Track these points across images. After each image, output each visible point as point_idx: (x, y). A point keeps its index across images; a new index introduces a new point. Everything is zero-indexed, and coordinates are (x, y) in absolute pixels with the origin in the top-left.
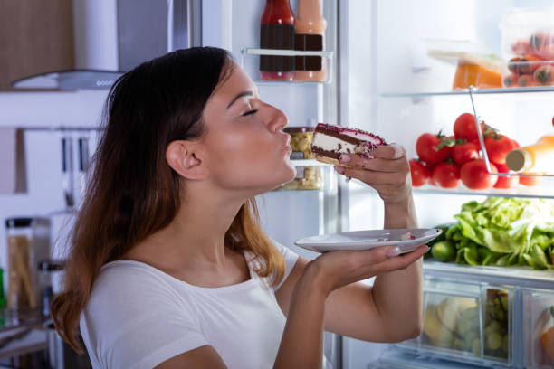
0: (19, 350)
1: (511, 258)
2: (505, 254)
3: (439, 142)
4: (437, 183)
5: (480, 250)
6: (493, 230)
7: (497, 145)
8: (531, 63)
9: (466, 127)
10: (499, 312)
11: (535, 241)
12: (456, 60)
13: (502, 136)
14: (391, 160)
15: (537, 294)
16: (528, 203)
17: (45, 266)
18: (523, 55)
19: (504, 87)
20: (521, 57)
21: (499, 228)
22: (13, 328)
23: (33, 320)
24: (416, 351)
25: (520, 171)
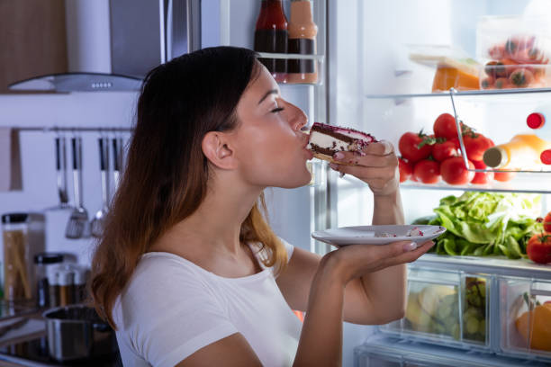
0: (16, 339)
1: (487, 249)
2: (482, 245)
3: (421, 141)
4: (418, 179)
5: (458, 241)
6: (470, 222)
7: (474, 143)
8: (506, 66)
9: (446, 127)
10: (476, 299)
11: (509, 233)
12: (436, 63)
13: (479, 135)
14: (381, 156)
15: (512, 281)
16: (502, 197)
17: (40, 259)
18: (499, 59)
19: (482, 90)
20: (497, 61)
21: (475, 220)
22: (10, 318)
23: (28, 310)
24: (399, 335)
25: (496, 168)
